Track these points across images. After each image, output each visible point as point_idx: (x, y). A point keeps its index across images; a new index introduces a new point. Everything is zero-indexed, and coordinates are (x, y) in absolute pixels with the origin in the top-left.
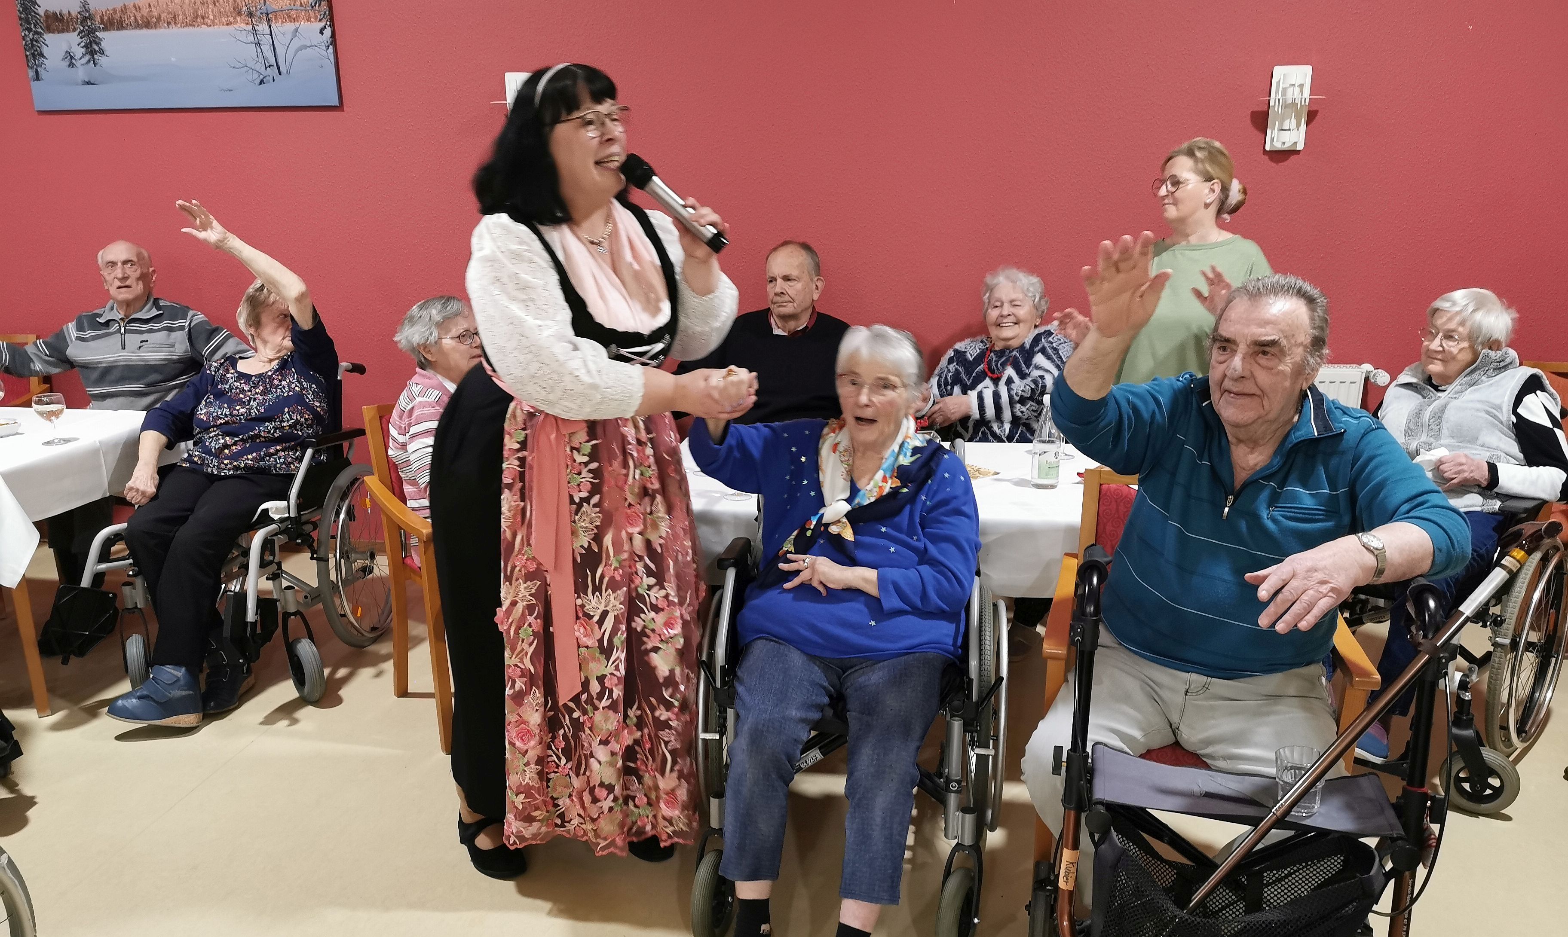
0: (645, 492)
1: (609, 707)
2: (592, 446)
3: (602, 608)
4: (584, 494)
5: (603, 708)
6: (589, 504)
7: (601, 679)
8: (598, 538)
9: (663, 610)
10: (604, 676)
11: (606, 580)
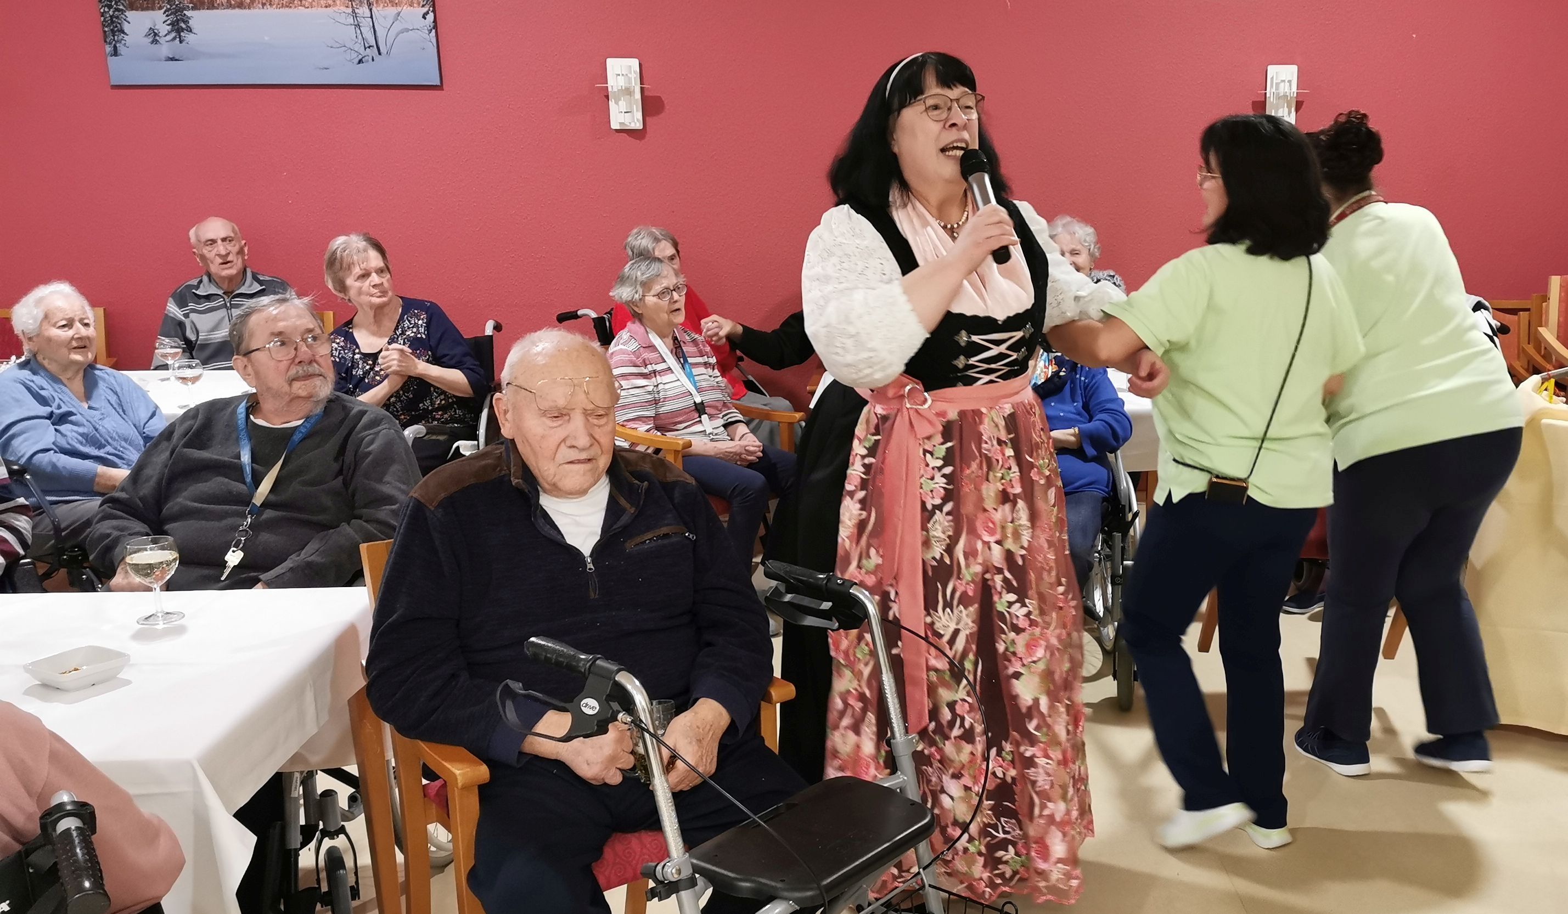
0: (1005, 497)
1: (960, 737)
2: (947, 449)
3: (953, 627)
4: (938, 501)
5: (955, 738)
6: (941, 511)
7: (951, 705)
8: (950, 550)
9: (1023, 630)
10: (955, 702)
11: (957, 595)
